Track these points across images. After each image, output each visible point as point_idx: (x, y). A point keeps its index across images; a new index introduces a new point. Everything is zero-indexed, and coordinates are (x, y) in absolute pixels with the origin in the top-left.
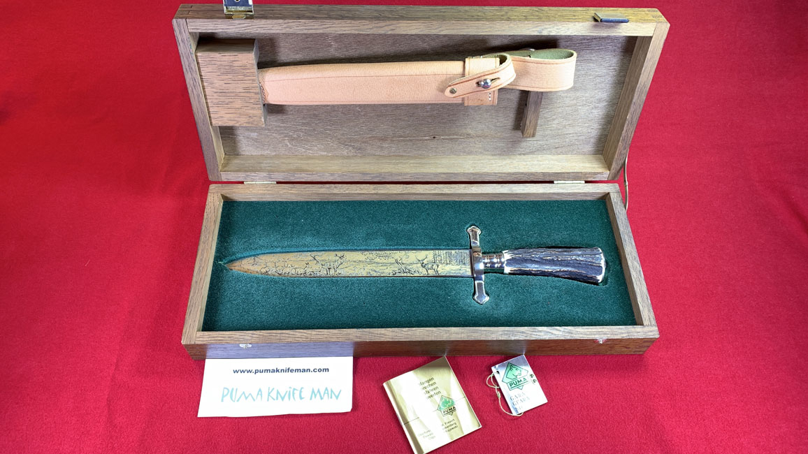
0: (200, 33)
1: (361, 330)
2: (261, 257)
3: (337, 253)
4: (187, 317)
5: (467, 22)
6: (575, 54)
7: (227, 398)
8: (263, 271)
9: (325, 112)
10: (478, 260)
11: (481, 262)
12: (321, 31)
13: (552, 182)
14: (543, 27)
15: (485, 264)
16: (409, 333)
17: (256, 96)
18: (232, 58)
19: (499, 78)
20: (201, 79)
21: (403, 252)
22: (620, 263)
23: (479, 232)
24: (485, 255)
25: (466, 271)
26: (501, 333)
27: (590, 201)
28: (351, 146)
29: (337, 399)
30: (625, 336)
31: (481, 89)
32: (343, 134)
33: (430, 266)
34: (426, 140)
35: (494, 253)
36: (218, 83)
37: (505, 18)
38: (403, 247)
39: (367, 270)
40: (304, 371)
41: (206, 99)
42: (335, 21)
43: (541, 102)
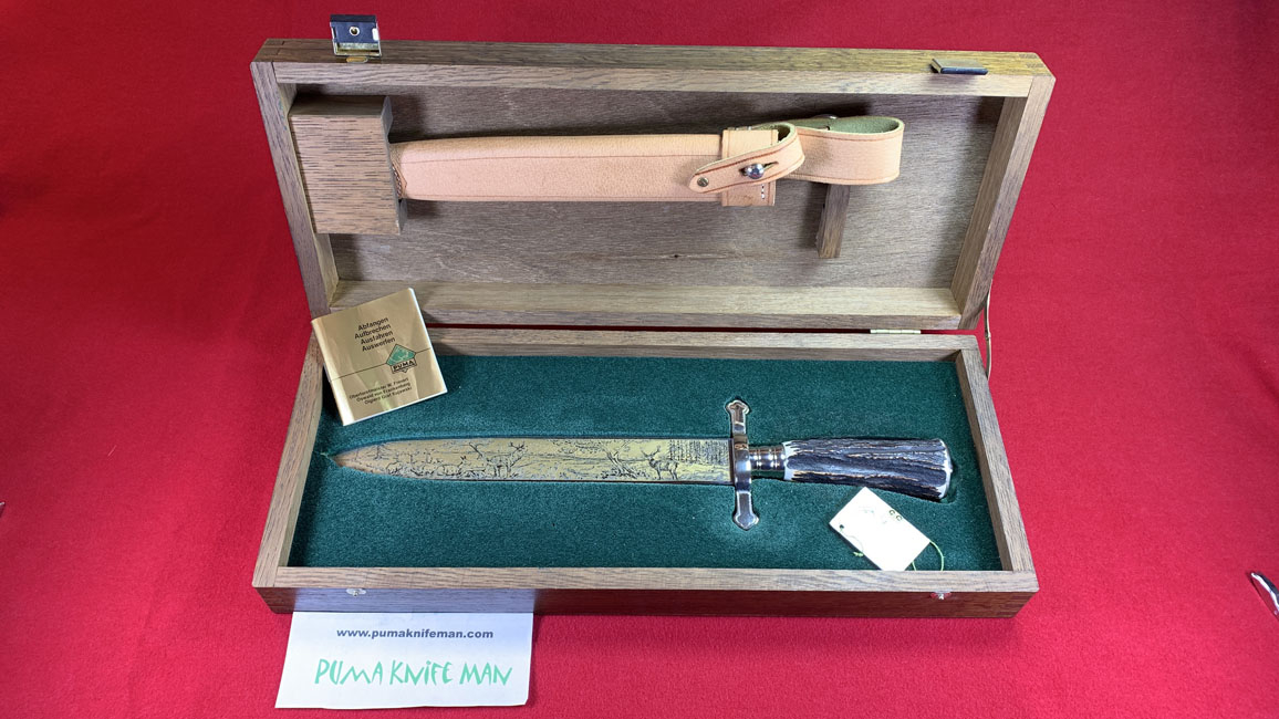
0: (298, 85)
1: (545, 569)
2: (387, 445)
3: (512, 440)
4: (264, 542)
5: (724, 72)
6: (902, 125)
7: (325, 678)
8: (392, 468)
9: (500, 213)
10: (742, 456)
11: (746, 460)
12: (488, 84)
13: (868, 331)
14: (847, 81)
15: (753, 462)
16: (625, 576)
17: (386, 187)
18: (347, 126)
19: (776, 163)
20: (299, 158)
21: (621, 441)
22: (977, 467)
23: (746, 410)
24: (754, 449)
25: (722, 475)
26: (775, 579)
27: (930, 362)
28: (542, 268)
29: (504, 683)
30: (981, 588)
31: (747, 179)
32: (529, 250)
33: (663, 465)
34: (664, 260)
35: (770, 445)
36: (325, 165)
37: (786, 65)
38: (620, 433)
39: (560, 470)
40: (452, 635)
41: (306, 190)
42: (511, 68)
43: (847, 201)
